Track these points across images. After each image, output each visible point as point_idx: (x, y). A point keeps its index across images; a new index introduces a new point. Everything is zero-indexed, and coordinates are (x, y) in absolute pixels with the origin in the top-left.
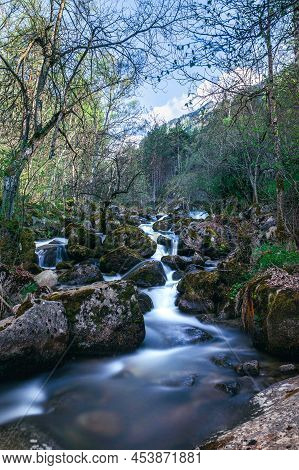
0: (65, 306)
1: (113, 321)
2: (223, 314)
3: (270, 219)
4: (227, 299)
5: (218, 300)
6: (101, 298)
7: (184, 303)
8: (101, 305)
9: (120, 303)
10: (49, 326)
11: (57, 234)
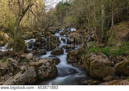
0: (35, 68)
1: (49, 71)
2: (79, 63)
3: (93, 32)
4: (80, 59)
5: (78, 59)
6: (45, 65)
7: (69, 60)
8: (45, 67)
9: (51, 66)
10: (31, 75)
11: (32, 37)
